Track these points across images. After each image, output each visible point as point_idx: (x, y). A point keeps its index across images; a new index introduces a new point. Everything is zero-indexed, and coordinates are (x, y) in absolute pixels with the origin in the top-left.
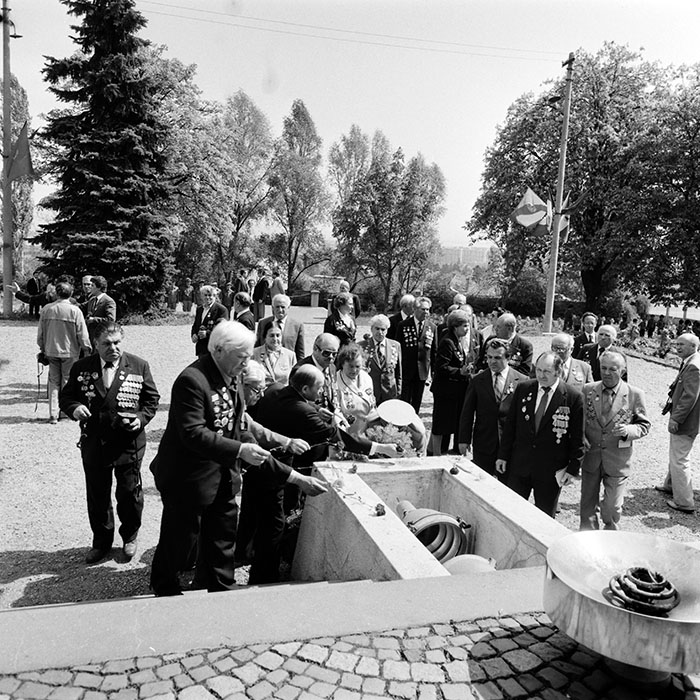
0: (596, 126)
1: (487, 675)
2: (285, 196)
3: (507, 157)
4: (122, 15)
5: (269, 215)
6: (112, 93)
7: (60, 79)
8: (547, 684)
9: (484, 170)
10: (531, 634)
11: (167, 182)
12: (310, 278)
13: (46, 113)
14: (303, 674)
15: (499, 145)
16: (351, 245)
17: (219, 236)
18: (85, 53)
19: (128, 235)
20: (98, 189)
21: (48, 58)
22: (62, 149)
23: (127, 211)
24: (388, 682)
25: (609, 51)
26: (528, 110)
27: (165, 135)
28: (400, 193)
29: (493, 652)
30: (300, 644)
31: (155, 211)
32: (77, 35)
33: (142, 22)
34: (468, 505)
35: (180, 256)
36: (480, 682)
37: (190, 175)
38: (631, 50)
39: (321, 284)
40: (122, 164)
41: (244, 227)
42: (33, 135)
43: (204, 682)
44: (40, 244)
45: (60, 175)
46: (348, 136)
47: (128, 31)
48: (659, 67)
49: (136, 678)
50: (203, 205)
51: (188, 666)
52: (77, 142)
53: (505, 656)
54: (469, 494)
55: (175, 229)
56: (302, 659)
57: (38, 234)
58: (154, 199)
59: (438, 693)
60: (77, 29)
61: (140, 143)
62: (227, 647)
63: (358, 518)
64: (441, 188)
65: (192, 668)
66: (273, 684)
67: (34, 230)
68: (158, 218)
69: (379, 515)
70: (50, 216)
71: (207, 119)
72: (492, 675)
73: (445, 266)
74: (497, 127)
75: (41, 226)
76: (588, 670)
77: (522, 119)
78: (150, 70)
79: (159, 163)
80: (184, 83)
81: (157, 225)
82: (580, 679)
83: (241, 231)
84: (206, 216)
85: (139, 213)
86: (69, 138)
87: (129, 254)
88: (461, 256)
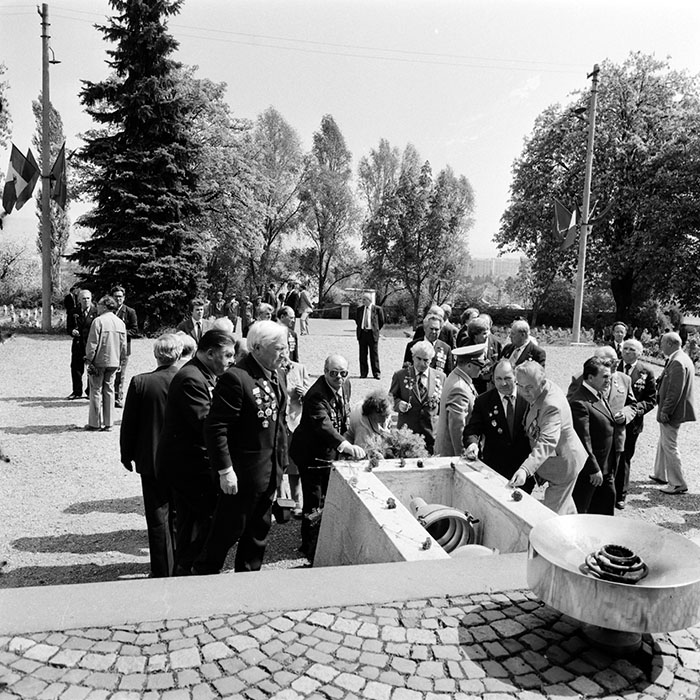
0: (624, 135)
1: (475, 639)
2: (316, 210)
3: (535, 168)
4: (155, 39)
5: (300, 229)
6: (146, 114)
7: (97, 102)
8: (528, 647)
9: (512, 182)
10: (519, 607)
11: (199, 199)
12: (341, 291)
13: (83, 133)
14: (311, 635)
15: (526, 156)
16: (380, 258)
17: (250, 250)
18: (120, 76)
19: (162, 251)
20: (133, 207)
21: (85, 82)
22: (98, 168)
23: (160, 227)
24: (385, 643)
25: (636, 61)
26: (555, 122)
27: (197, 153)
28: (427, 206)
29: (483, 621)
30: (309, 612)
31: (188, 228)
32: (113, 60)
33: (174, 45)
34: (477, 501)
35: (213, 271)
36: (468, 644)
37: (221, 192)
38: (658, 59)
39: (352, 296)
40: (156, 183)
41: (275, 241)
42: (71, 156)
43: (224, 640)
44: (78, 261)
45: (96, 194)
46: (377, 150)
47: (160, 54)
48: (687, 75)
49: (165, 636)
50: (235, 221)
51: (210, 628)
52: (113, 161)
53: (492, 624)
54: (477, 491)
55: (207, 244)
56: (311, 624)
57: (75, 251)
58: (187, 216)
59: (429, 653)
60: (112, 54)
61: (172, 161)
62: (244, 613)
63: (370, 510)
64: (470, 200)
65: (214, 629)
66: (284, 643)
67: (71, 247)
68: (191, 234)
69: (389, 508)
70: (87, 234)
71: (238, 137)
72: (479, 639)
73: (477, 278)
74: (524, 139)
75: (79, 243)
76: (567, 636)
77: (549, 130)
78: (183, 91)
79: (191, 180)
80: (214, 102)
81: (190, 241)
82: (559, 643)
83: (272, 245)
84: (237, 231)
85: (172, 230)
86: (105, 158)
87: (163, 269)
88: (493, 269)
